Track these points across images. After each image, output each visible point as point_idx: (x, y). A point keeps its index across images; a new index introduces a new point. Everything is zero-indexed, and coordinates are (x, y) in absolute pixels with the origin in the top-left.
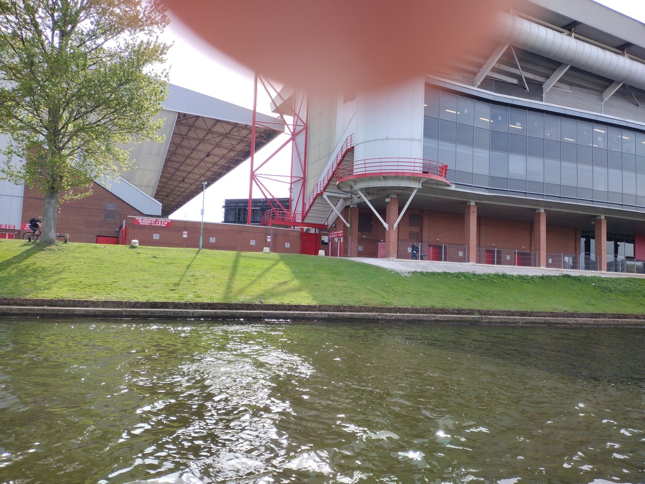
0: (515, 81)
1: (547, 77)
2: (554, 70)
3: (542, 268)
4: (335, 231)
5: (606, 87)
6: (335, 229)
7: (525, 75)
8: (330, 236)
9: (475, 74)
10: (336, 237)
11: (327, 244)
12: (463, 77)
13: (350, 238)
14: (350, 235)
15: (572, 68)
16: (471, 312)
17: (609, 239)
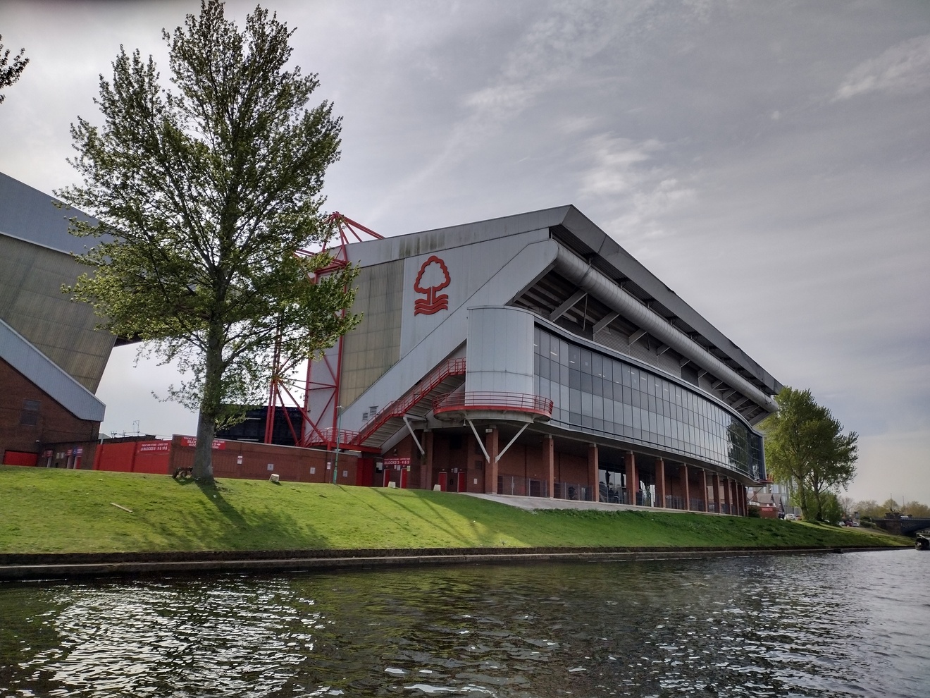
0: (575, 320)
1: (598, 320)
2: (604, 315)
3: (597, 502)
4: (396, 457)
5: (631, 333)
6: (396, 455)
7: (587, 317)
8: (386, 463)
9: (551, 311)
10: (397, 464)
11: (380, 472)
12: (542, 312)
13: (423, 468)
14: (425, 464)
15: (621, 317)
16: (624, 549)
17: (600, 468)
